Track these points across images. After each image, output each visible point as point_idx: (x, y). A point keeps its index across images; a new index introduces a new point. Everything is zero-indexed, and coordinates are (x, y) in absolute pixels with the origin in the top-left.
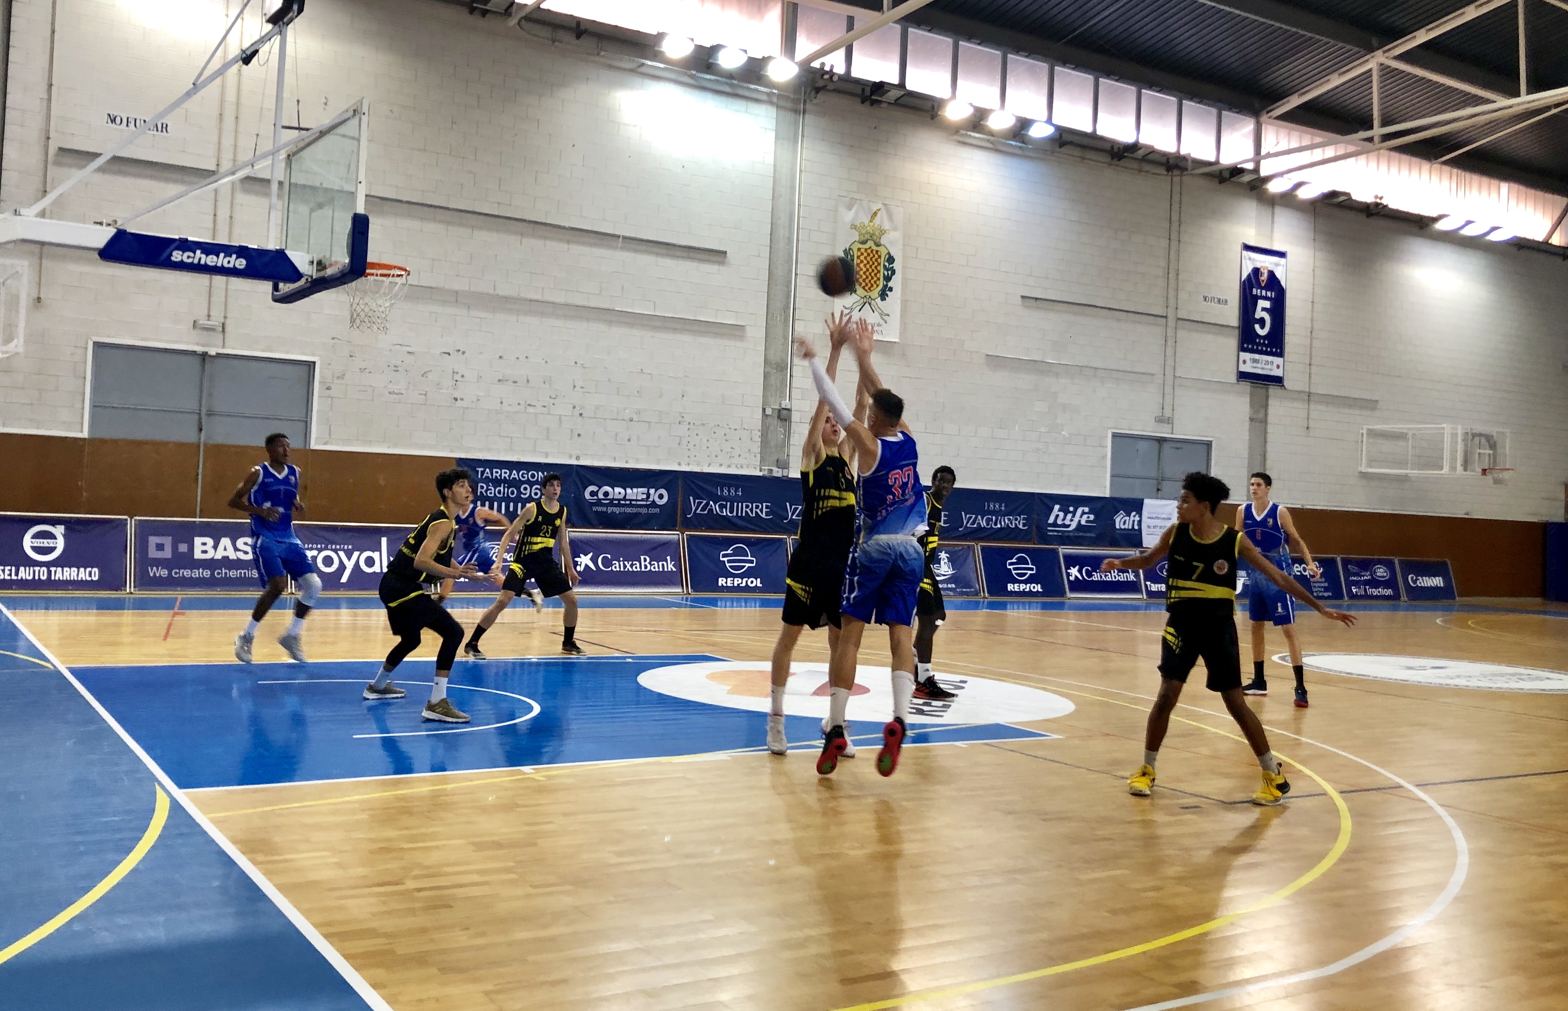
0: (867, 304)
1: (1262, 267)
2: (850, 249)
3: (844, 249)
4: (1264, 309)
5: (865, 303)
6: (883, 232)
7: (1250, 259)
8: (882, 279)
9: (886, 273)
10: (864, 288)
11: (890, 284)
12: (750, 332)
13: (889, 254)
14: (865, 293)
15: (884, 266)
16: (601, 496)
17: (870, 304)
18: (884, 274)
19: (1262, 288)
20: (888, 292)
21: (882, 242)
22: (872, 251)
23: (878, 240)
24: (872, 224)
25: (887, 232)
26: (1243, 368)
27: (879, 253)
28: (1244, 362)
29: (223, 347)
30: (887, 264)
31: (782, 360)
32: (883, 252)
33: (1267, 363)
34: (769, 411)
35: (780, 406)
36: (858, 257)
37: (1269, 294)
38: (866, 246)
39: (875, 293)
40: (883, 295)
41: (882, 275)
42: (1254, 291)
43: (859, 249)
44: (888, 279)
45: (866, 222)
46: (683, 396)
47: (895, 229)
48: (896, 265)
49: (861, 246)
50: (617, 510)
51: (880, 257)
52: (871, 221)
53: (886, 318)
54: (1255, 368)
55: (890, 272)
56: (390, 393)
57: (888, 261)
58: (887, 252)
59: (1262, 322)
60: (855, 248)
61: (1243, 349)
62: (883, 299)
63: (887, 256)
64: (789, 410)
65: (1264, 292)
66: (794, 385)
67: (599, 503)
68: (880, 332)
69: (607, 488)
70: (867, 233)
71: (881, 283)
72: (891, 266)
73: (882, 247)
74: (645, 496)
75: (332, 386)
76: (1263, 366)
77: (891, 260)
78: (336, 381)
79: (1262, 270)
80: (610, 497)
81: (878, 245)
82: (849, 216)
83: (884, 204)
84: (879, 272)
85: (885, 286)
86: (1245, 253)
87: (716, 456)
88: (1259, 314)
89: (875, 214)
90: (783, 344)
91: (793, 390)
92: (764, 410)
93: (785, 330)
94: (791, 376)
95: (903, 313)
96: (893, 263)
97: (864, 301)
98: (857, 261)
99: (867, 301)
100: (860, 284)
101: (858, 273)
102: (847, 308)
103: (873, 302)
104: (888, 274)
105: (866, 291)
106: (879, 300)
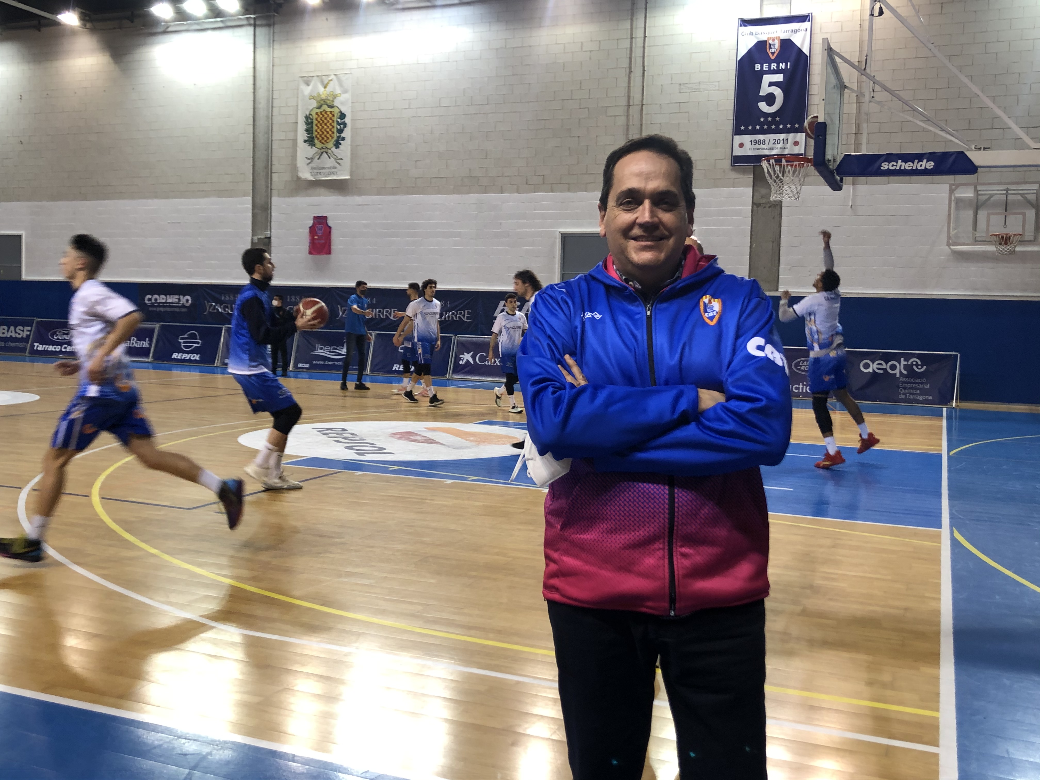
0: (325, 154)
1: (769, 39)
2: (310, 114)
3: (305, 115)
4: (771, 84)
5: (322, 153)
6: (335, 96)
7: (752, 34)
8: (336, 132)
9: (339, 127)
10: (320, 142)
11: (342, 135)
13: (341, 112)
14: (321, 145)
15: (338, 121)
16: (153, 301)
17: (326, 152)
18: (337, 128)
19: (770, 62)
20: (341, 142)
21: (335, 104)
22: (326, 113)
23: (331, 103)
24: (325, 92)
25: (339, 95)
26: (738, 152)
27: (333, 113)
28: (741, 145)
30: (339, 120)
31: (265, 203)
32: (336, 111)
33: (777, 142)
34: (256, 240)
35: (264, 237)
36: (316, 119)
37: (782, 66)
38: (322, 110)
39: (331, 144)
40: (337, 145)
42: (758, 67)
43: (317, 113)
44: (340, 131)
45: (321, 91)
47: (345, 92)
48: (347, 120)
49: (318, 111)
50: (162, 309)
51: (333, 116)
52: (325, 90)
53: (339, 161)
54: (758, 149)
55: (342, 126)
58: (339, 111)
59: (770, 99)
60: (314, 113)
61: (737, 131)
62: (336, 148)
63: (339, 114)
64: (270, 238)
65: (774, 66)
66: (273, 220)
67: (152, 306)
68: (335, 173)
69: (156, 296)
70: (322, 100)
71: (336, 135)
72: (343, 121)
73: (336, 107)
74: (177, 300)
76: (771, 145)
77: (343, 116)
79: (771, 42)
80: (158, 301)
81: (332, 107)
82: (308, 91)
83: (335, 75)
84: (333, 127)
85: (339, 137)
86: (743, 28)
88: (765, 90)
89: (327, 84)
90: (265, 191)
92: (252, 240)
93: (267, 182)
94: (271, 213)
95: (354, 156)
96: (344, 118)
97: (322, 151)
98: (315, 122)
99: (324, 151)
100: (318, 139)
101: (316, 131)
102: (308, 159)
103: (329, 151)
104: (341, 127)
105: (323, 143)
106: (334, 149)
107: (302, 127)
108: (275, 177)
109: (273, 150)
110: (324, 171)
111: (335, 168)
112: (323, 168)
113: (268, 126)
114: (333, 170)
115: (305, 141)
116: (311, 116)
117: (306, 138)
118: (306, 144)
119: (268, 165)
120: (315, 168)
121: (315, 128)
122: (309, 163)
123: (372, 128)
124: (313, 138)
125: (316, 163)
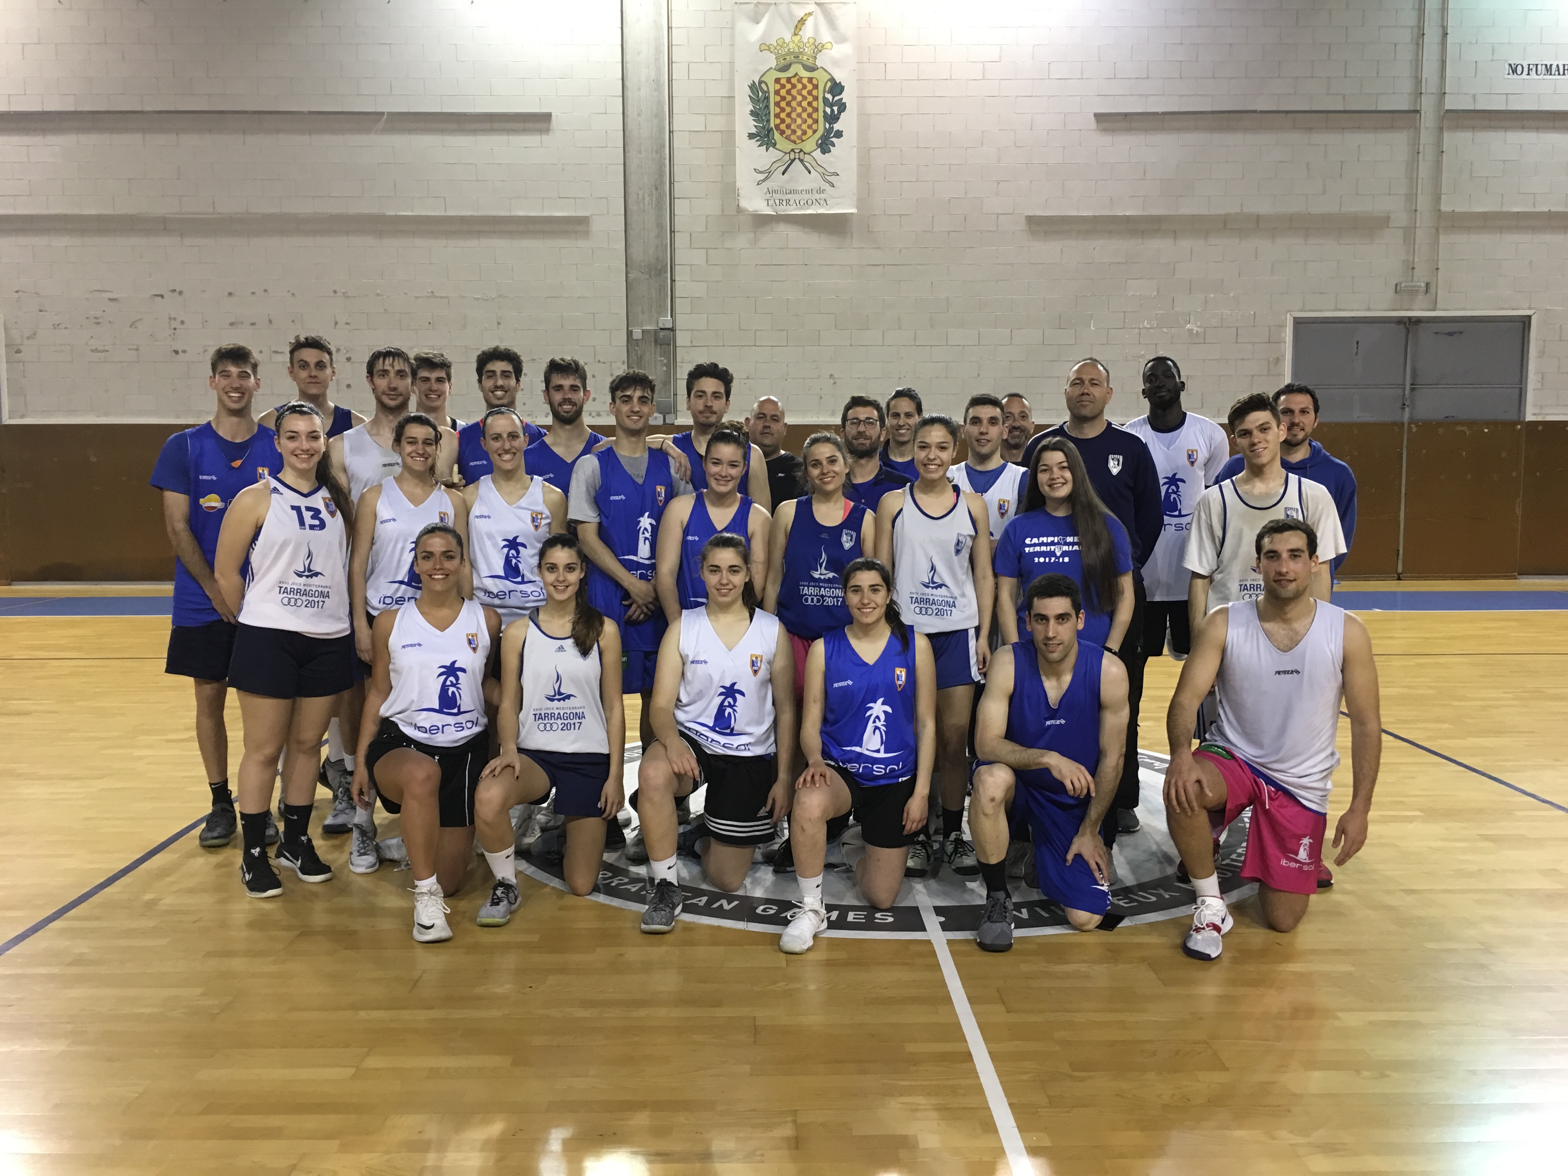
0: (798, 164)
2: (760, 82)
3: (750, 83)
5: (793, 161)
6: (819, 48)
8: (821, 120)
9: (828, 110)
10: (787, 138)
12: (599, 225)
13: (832, 80)
14: (789, 146)
15: (825, 99)
17: (801, 161)
18: (824, 112)
20: (834, 140)
21: (819, 63)
22: (800, 81)
23: (811, 62)
24: (796, 39)
25: (828, 46)
27: (815, 82)
30: (829, 96)
31: (657, 259)
32: (821, 78)
34: (637, 334)
35: (658, 326)
36: (777, 93)
38: (789, 74)
39: (810, 145)
40: (825, 146)
41: (821, 114)
43: (778, 81)
44: (833, 119)
45: (788, 36)
46: (499, 323)
47: (842, 40)
48: (847, 97)
49: (782, 75)
51: (816, 87)
52: (795, 34)
53: (832, 179)
55: (835, 108)
56: (92, 351)
57: (830, 92)
58: (828, 77)
60: (770, 79)
62: (824, 152)
63: (829, 84)
64: (672, 330)
66: (678, 293)
68: (822, 202)
70: (790, 53)
71: (822, 126)
72: (836, 98)
73: (820, 70)
75: (21, 348)
77: (837, 88)
78: (26, 342)
81: (812, 69)
82: (755, 33)
83: (819, 4)
84: (816, 110)
85: (829, 131)
89: (802, 21)
90: (658, 236)
91: (678, 301)
92: (629, 334)
93: (660, 216)
94: (673, 281)
95: (865, 170)
96: (840, 94)
97: (792, 157)
98: (773, 99)
99: (796, 157)
100: (782, 133)
101: (777, 116)
102: (761, 172)
103: (807, 158)
104: (832, 111)
105: (794, 142)
106: (817, 154)
107: (744, 106)
108: (681, 207)
109: (677, 153)
110: (797, 197)
111: (821, 191)
112: (795, 192)
113: (660, 103)
114: (817, 196)
115: (751, 136)
116: (763, 85)
117: (754, 130)
118: (754, 143)
119: (662, 183)
120: (776, 192)
121: (773, 110)
122: (764, 180)
123: (902, 115)
124: (770, 131)
125: (777, 180)
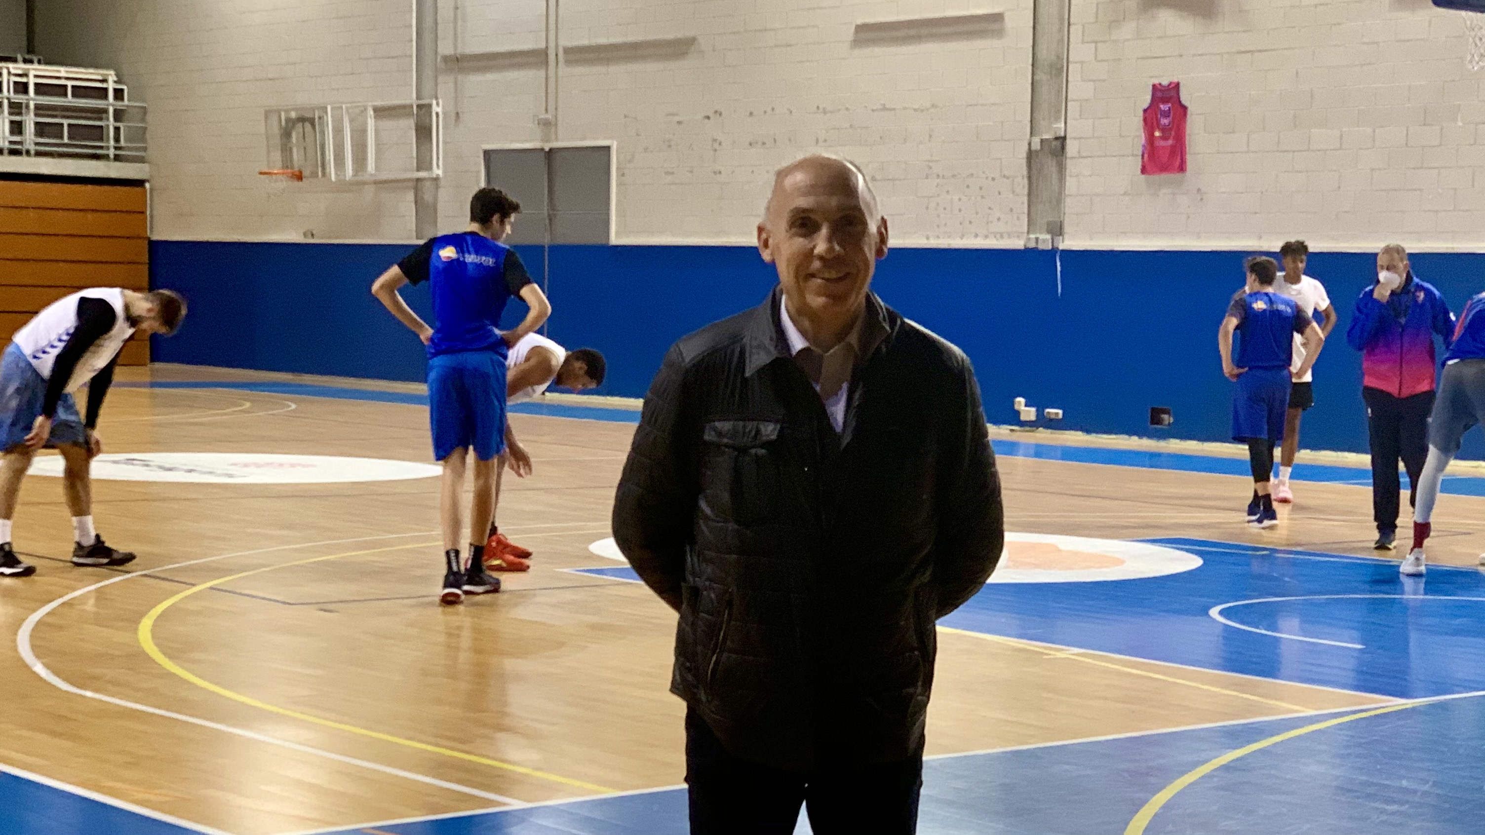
12: (1009, 22)
29: (557, 139)
31: (1057, 57)
46: (930, 136)
56: (665, 173)
75: (625, 172)
78: (628, 166)
87: (970, 222)
90: (1059, 30)
91: (1070, 105)
92: (1030, 143)
94: (1068, 80)
